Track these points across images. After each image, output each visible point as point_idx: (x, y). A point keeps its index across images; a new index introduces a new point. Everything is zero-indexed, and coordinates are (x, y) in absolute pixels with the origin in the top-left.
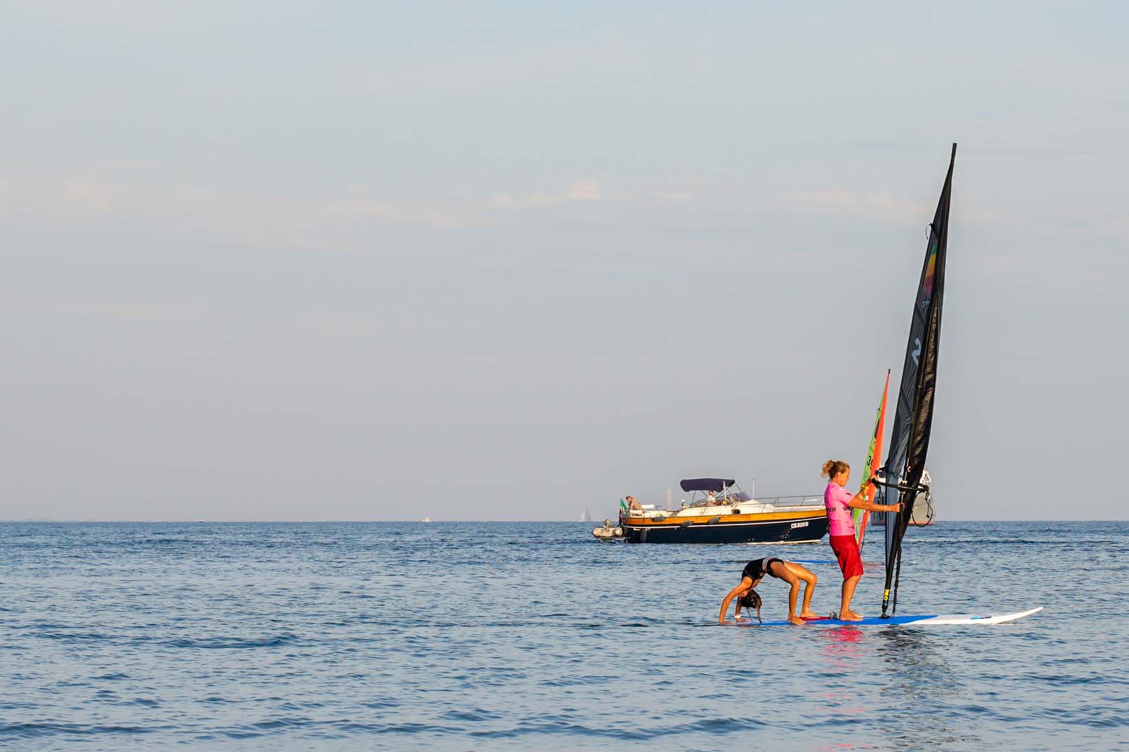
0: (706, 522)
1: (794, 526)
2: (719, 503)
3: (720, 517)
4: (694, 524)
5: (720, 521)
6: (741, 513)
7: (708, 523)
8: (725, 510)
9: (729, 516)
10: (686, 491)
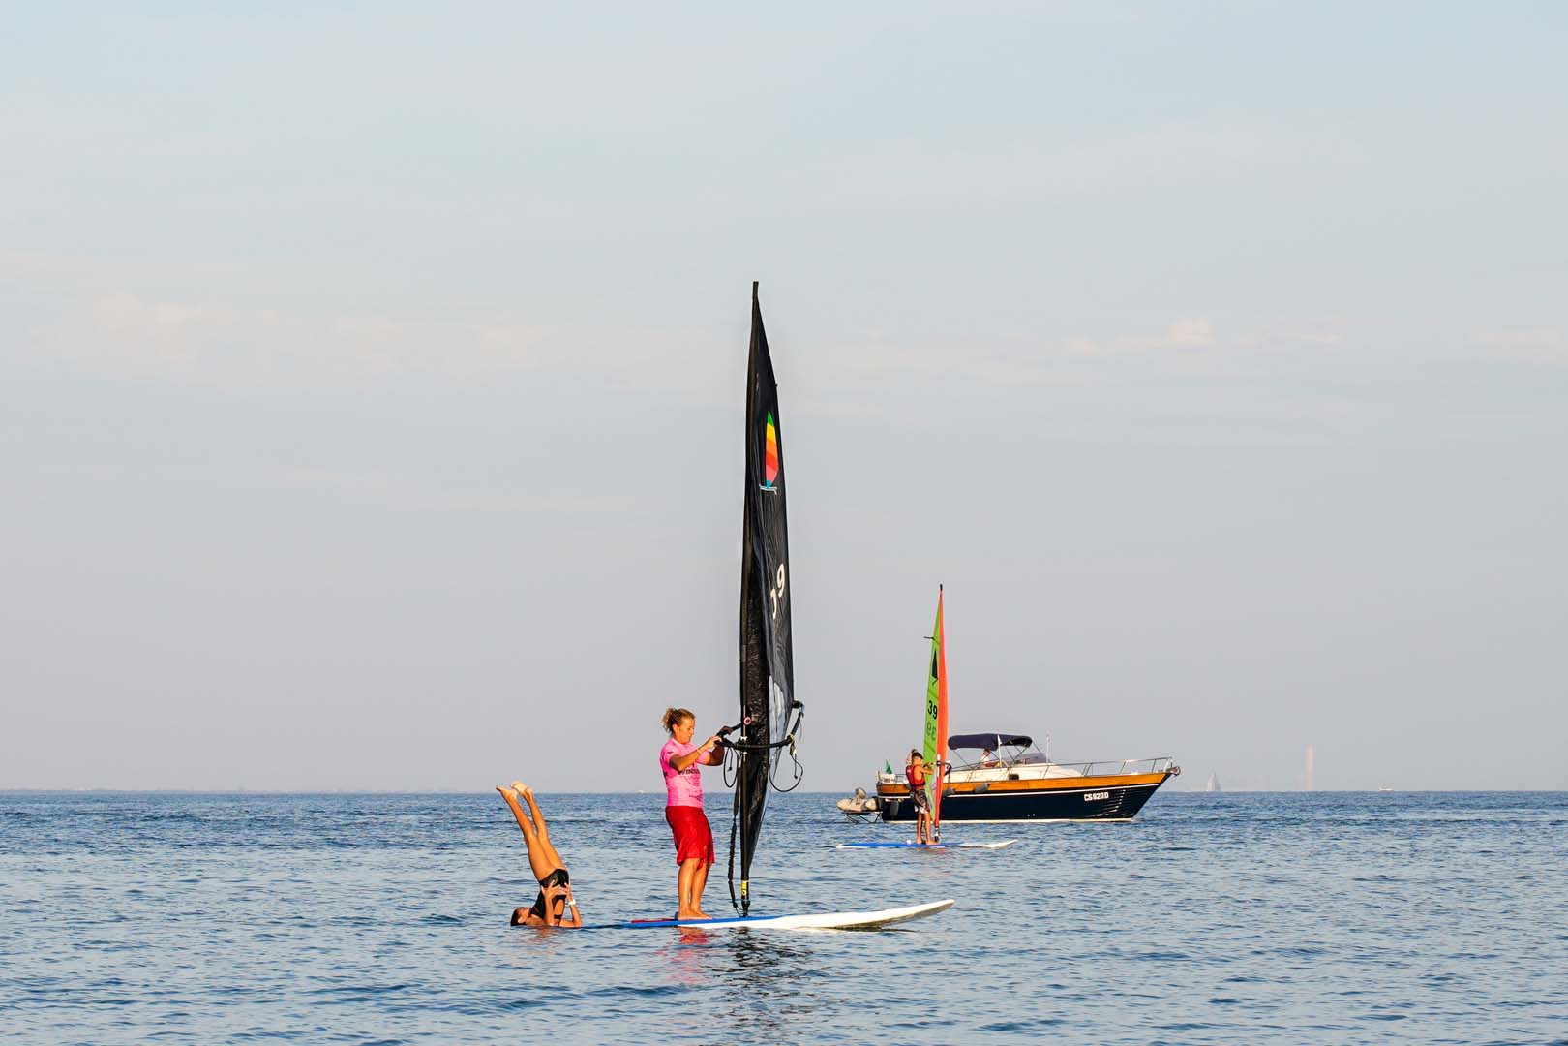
0: (971, 790)
1: (1088, 798)
2: (991, 765)
3: (990, 783)
4: (957, 793)
5: (990, 789)
6: (1021, 778)
7: (973, 793)
8: (998, 775)
9: (1003, 782)
10: (951, 748)
